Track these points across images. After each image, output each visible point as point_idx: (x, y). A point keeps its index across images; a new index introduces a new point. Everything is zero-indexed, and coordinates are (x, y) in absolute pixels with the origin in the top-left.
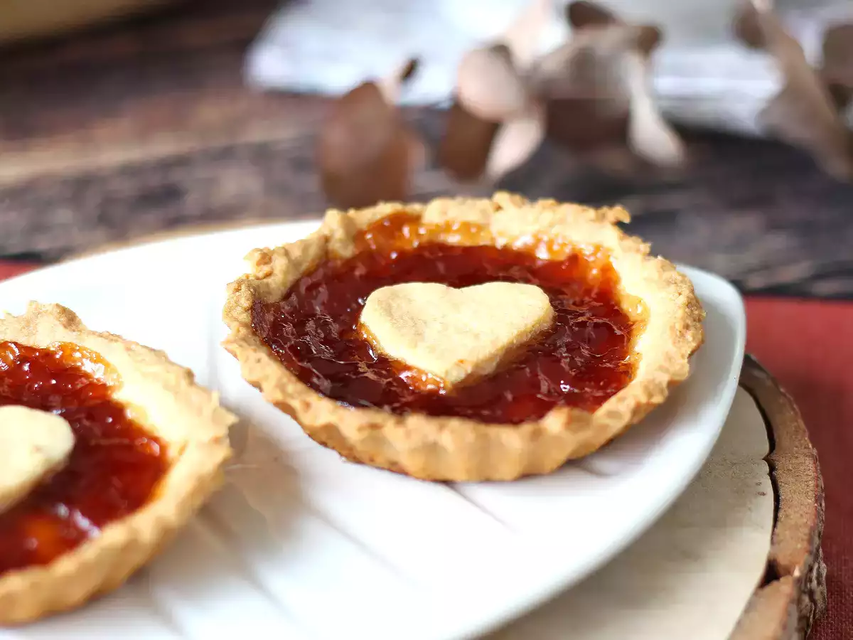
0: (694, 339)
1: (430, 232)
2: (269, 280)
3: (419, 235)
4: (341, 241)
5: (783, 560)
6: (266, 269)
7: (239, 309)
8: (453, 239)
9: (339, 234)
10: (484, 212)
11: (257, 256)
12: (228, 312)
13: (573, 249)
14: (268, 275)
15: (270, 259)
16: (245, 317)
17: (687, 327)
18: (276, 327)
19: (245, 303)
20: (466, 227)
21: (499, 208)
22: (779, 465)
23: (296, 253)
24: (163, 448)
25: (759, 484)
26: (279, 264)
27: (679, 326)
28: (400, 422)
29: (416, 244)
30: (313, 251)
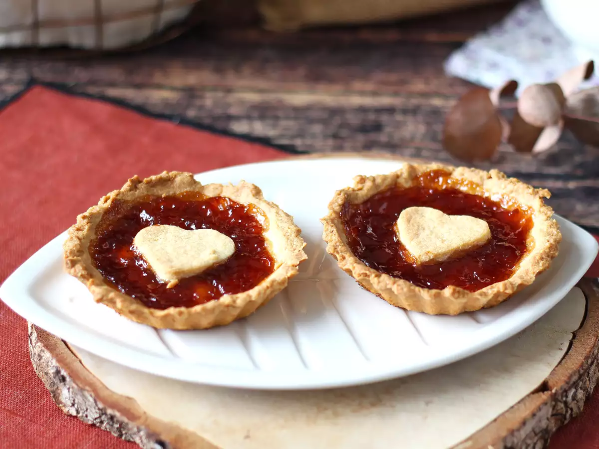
0: (543, 265)
1: (453, 182)
2: (359, 192)
3: (447, 183)
4: (405, 179)
5: (550, 383)
6: (360, 186)
7: (337, 204)
8: (464, 189)
9: (405, 175)
10: (481, 178)
11: (358, 179)
12: (331, 204)
13: (518, 206)
14: (360, 189)
15: (365, 182)
16: (337, 208)
17: (542, 259)
18: (354, 216)
19: (340, 202)
20: (472, 183)
21: (490, 177)
22: (578, 337)
23: (379, 181)
24: (272, 265)
25: (562, 344)
26: (368, 184)
27: (538, 258)
28: (378, 276)
29: (444, 187)
30: (388, 182)
